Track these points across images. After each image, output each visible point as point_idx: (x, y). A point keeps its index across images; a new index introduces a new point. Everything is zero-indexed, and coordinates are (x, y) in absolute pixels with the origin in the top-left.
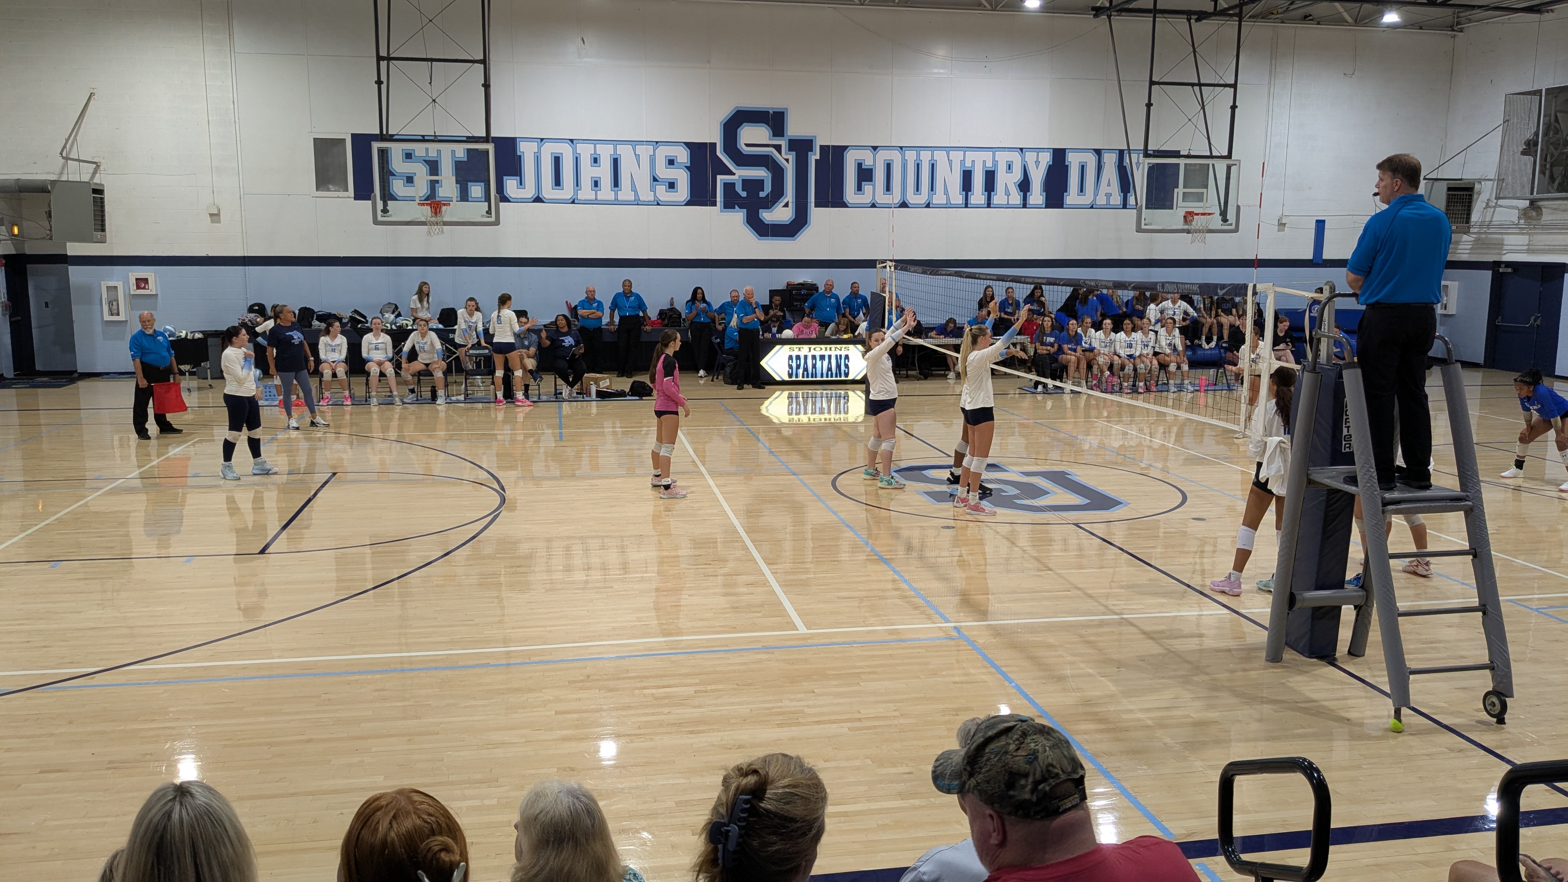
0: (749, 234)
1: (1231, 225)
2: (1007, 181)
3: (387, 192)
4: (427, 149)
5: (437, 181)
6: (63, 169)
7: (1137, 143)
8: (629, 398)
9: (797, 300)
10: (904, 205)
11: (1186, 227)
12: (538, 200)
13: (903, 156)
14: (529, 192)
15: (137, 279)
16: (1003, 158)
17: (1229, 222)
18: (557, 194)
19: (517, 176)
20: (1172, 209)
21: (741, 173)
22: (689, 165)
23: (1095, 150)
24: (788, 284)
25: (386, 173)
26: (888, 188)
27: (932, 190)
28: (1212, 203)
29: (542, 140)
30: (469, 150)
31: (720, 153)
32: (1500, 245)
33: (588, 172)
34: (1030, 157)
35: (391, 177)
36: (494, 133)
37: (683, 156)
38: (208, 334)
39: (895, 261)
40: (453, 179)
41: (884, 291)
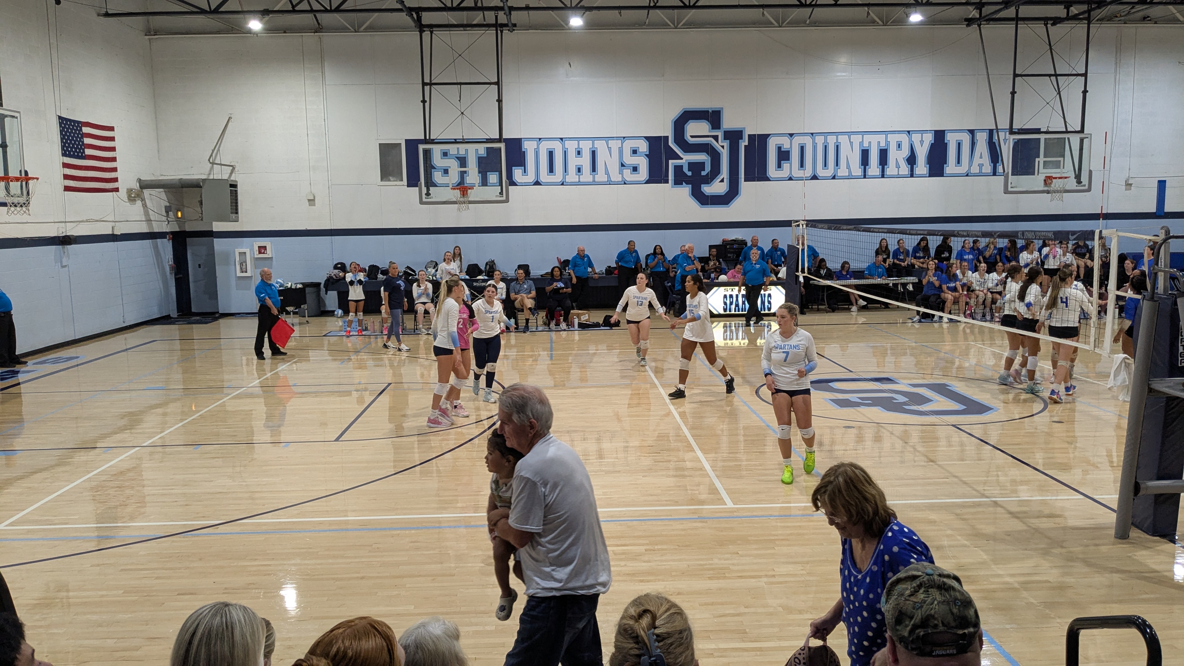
0: (693, 204)
2: (897, 157)
3: (429, 181)
4: (458, 149)
5: (465, 172)
6: (210, 171)
7: (1004, 123)
8: (602, 328)
9: (731, 253)
10: (814, 178)
11: (1046, 189)
12: (537, 183)
13: (814, 140)
14: (531, 177)
16: (893, 139)
17: (1083, 184)
19: (522, 166)
20: (1034, 174)
21: (688, 158)
22: (648, 153)
23: (968, 130)
24: (724, 241)
25: (429, 167)
26: (802, 165)
27: (837, 165)
28: (1068, 170)
29: (540, 139)
30: (487, 148)
31: (671, 143)
33: (573, 162)
34: (916, 138)
35: (432, 170)
36: (505, 136)
37: (644, 147)
38: (306, 285)
39: (806, 221)
40: (477, 169)
41: (798, 244)
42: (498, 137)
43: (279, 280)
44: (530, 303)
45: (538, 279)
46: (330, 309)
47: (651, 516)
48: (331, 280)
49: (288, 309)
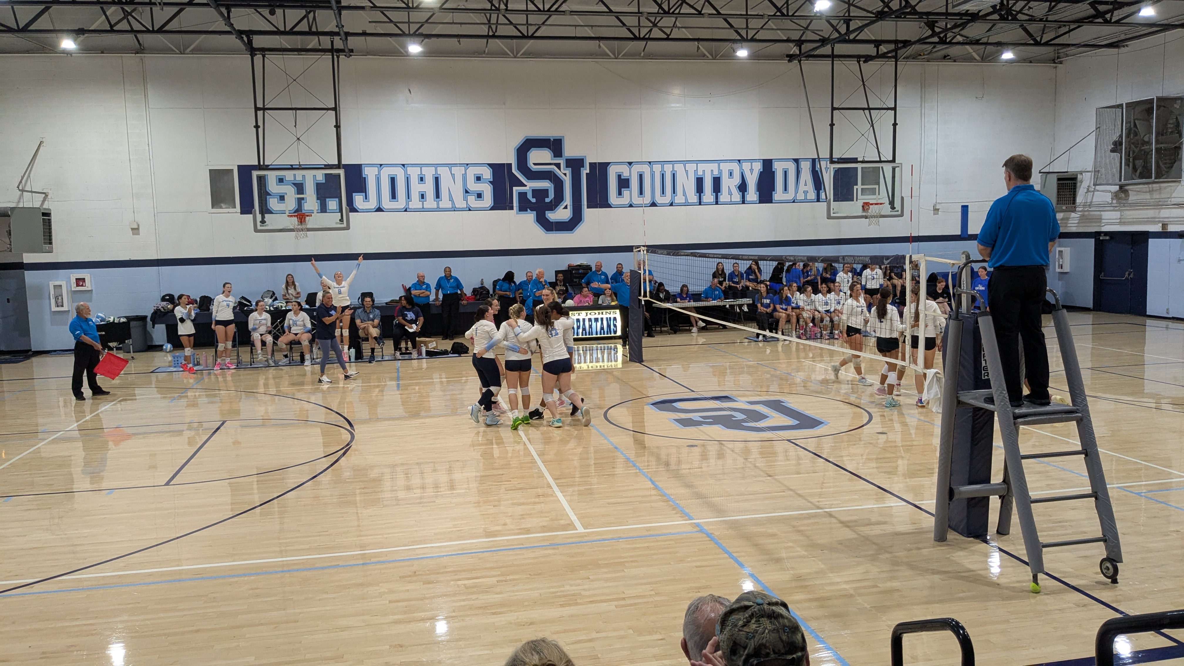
0: (538, 230)
1: (898, 211)
2: (729, 184)
3: (264, 208)
4: (295, 175)
5: (303, 199)
6: (20, 198)
7: (825, 153)
8: (450, 355)
9: (576, 278)
10: (653, 204)
11: (864, 214)
12: (379, 210)
13: (652, 169)
14: (373, 204)
15: (78, 280)
16: (725, 168)
17: (895, 209)
18: (394, 205)
19: (362, 192)
20: (853, 201)
21: (531, 185)
22: (492, 180)
23: (794, 159)
24: (569, 266)
25: (264, 194)
26: (641, 192)
27: (674, 193)
28: (883, 196)
29: (381, 165)
30: (326, 175)
31: (515, 171)
32: (1099, 219)
33: (416, 188)
34: (746, 166)
35: (268, 197)
36: (344, 162)
37: (487, 174)
38: (130, 319)
39: (647, 246)
40: (315, 196)
41: (640, 269)
42: (337, 163)
43: (99, 314)
44: (375, 332)
45: (382, 307)
46: (157, 344)
47: (504, 546)
48: (159, 313)
49: (111, 344)
